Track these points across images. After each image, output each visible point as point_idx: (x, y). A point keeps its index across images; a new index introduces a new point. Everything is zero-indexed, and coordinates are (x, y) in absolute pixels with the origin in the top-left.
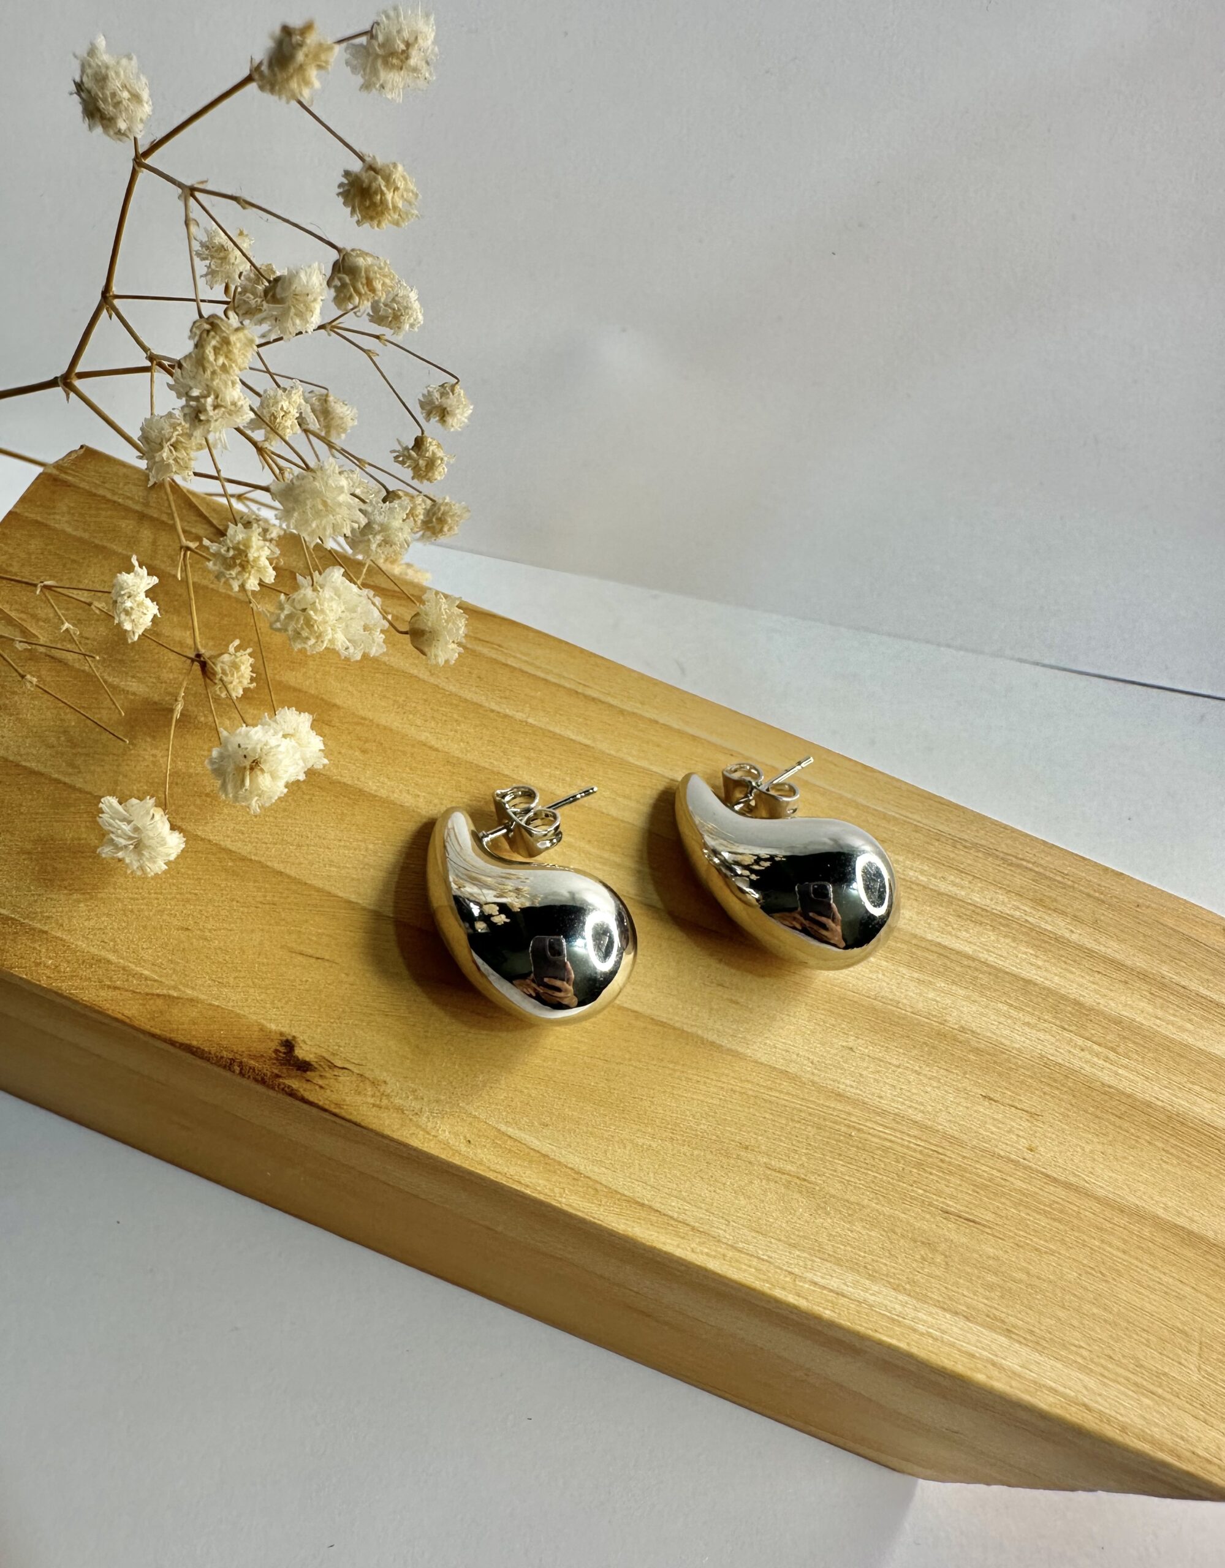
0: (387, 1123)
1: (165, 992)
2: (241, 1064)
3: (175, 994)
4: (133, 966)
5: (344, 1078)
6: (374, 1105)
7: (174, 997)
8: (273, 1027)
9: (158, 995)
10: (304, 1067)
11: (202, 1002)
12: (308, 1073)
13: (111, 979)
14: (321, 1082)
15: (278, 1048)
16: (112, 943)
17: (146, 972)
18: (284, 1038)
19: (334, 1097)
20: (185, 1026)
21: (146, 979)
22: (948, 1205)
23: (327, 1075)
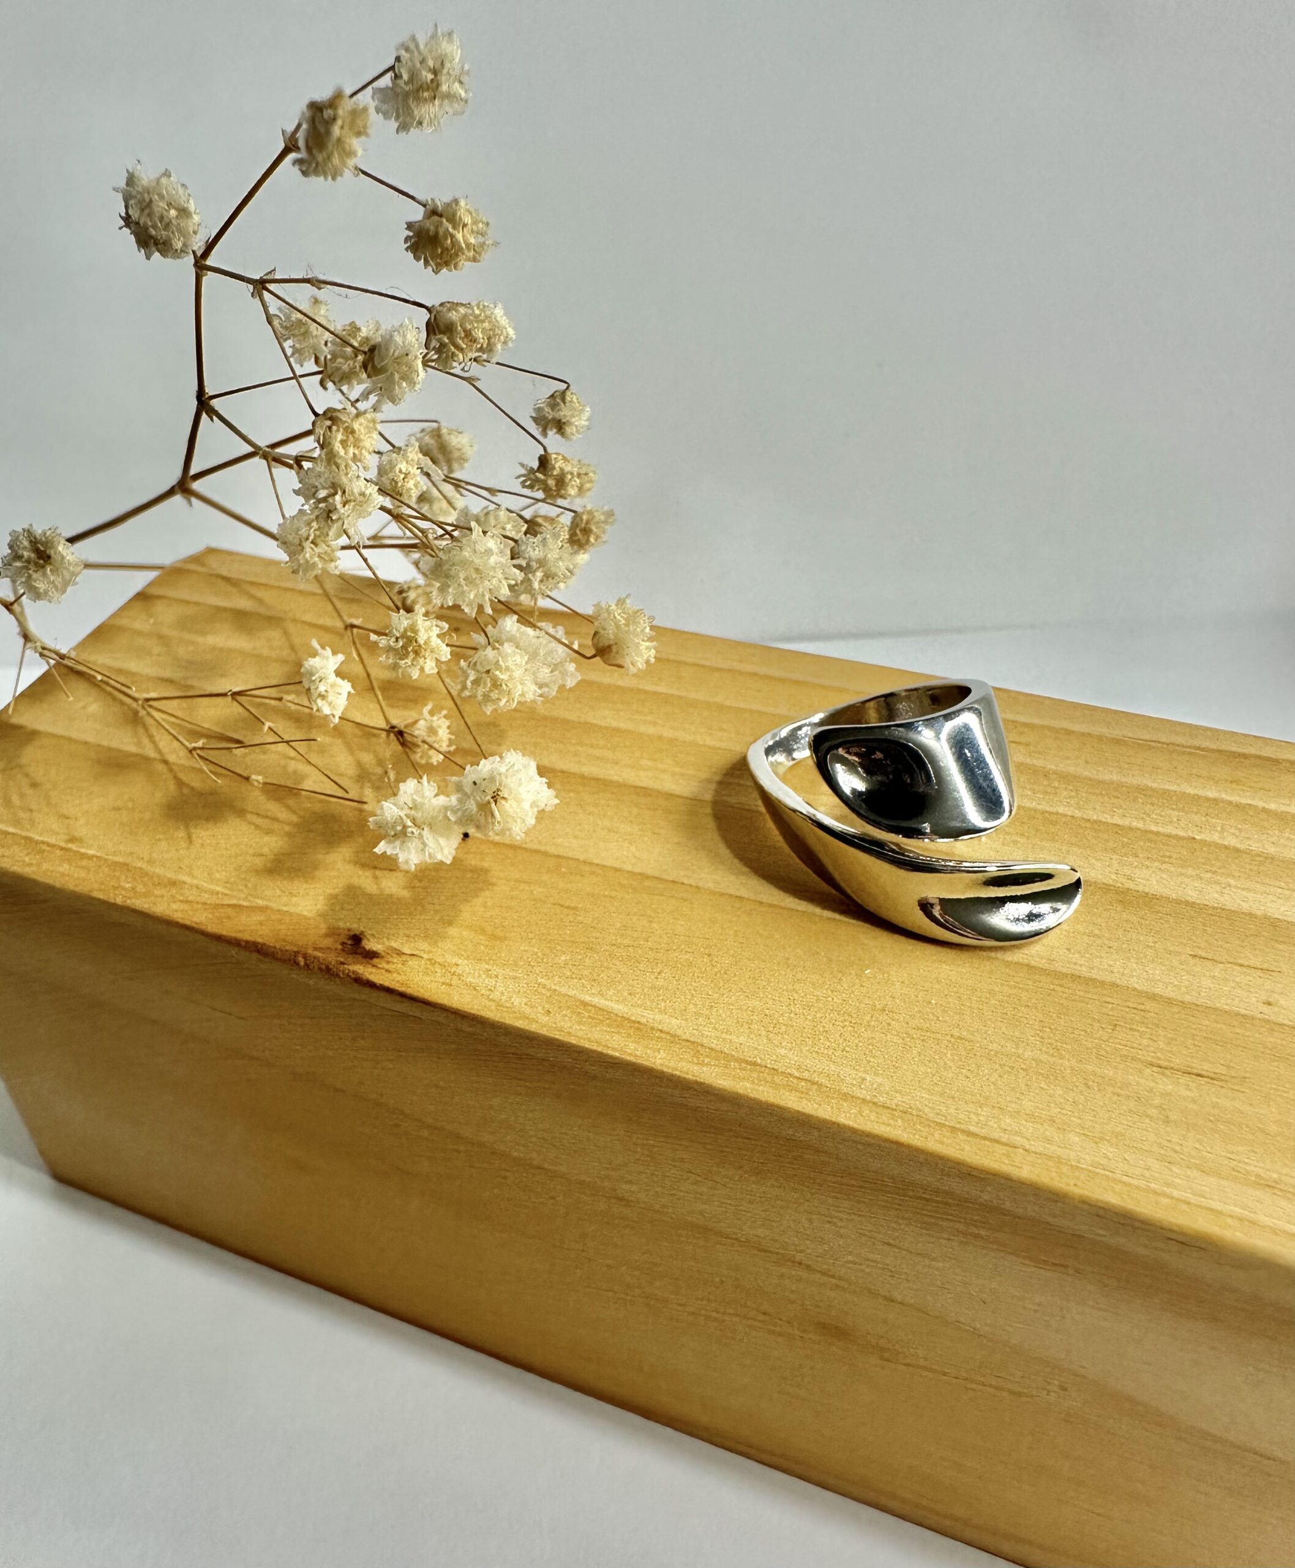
0: (456, 998)
1: (234, 902)
2: (305, 956)
3: (245, 904)
4: (205, 885)
5: (413, 962)
6: (443, 984)
7: (243, 906)
8: (341, 924)
9: (229, 906)
10: (371, 956)
11: (272, 909)
12: (375, 961)
13: (182, 895)
14: (386, 966)
15: (346, 941)
16: (187, 870)
17: (219, 889)
18: (352, 933)
19: (399, 978)
20: (252, 928)
21: (218, 893)
22: (1159, 1059)
23: (395, 961)
